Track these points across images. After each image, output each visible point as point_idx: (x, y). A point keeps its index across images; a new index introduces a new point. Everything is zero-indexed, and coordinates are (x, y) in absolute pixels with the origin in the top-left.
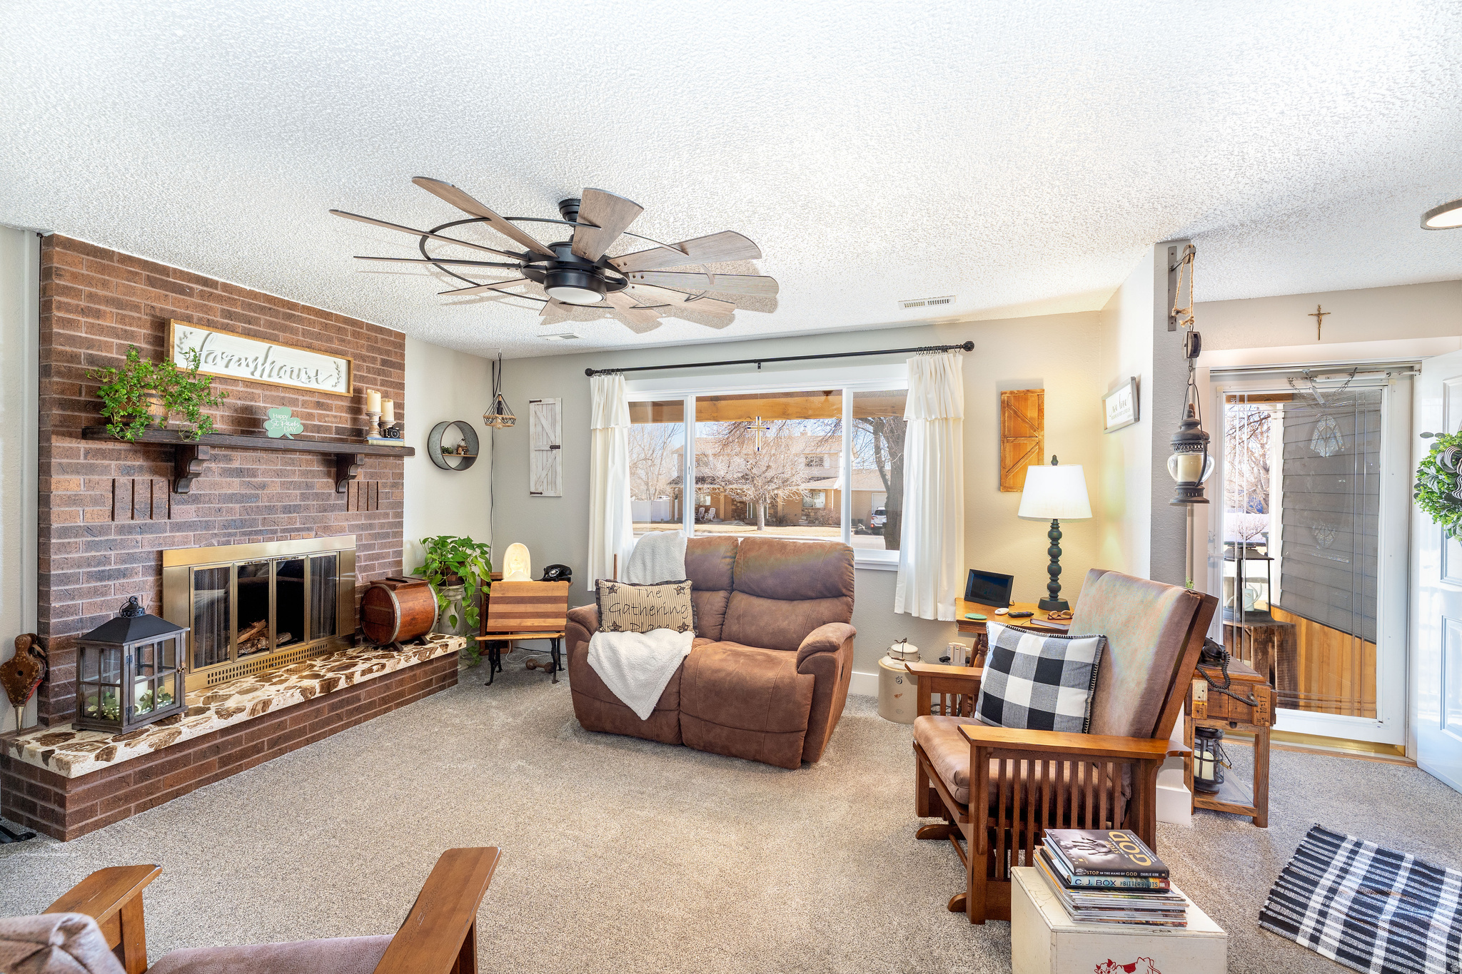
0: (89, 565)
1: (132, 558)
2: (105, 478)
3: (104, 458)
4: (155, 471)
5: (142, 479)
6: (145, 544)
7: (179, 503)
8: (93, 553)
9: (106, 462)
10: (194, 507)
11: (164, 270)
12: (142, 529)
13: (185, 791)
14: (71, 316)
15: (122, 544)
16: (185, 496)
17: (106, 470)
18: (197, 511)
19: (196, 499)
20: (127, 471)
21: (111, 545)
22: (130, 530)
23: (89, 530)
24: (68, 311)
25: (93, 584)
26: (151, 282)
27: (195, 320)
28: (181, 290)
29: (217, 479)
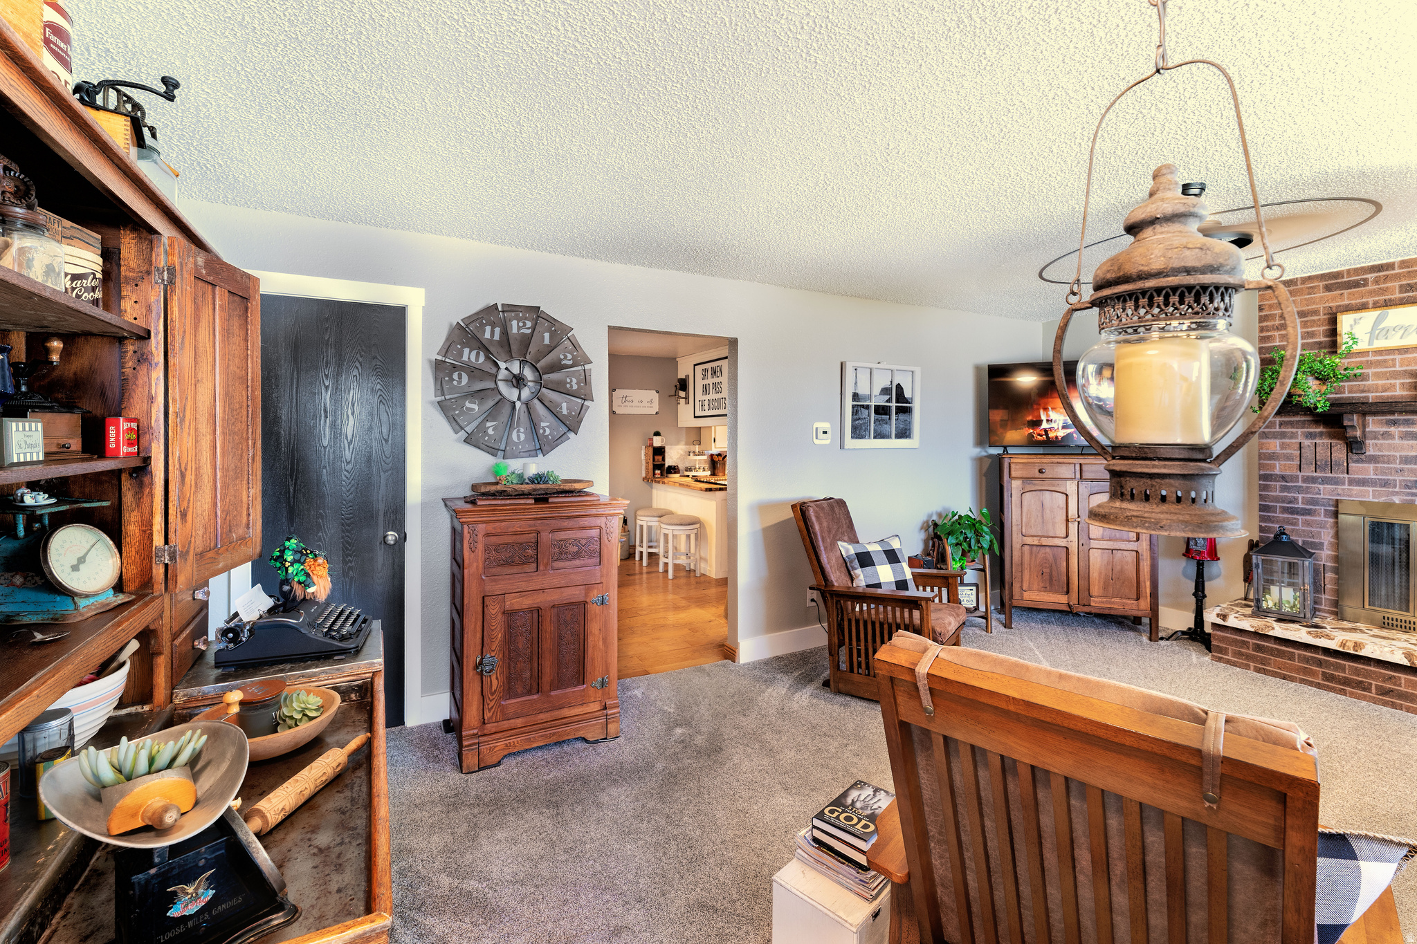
0: (1283, 502)
1: (1314, 502)
2: (1294, 441)
3: (1293, 427)
4: (1331, 436)
5: (1323, 442)
6: (1325, 492)
7: (1357, 461)
8: (1286, 494)
9: (1294, 430)
10: (1372, 466)
11: (1338, 275)
12: (1325, 481)
13: (1292, 679)
14: (1269, 334)
15: (1307, 490)
16: (1363, 457)
17: (1293, 436)
18: (1376, 469)
19: (1373, 459)
20: (1310, 436)
21: (1299, 490)
22: (1313, 480)
23: (1283, 478)
24: (1268, 331)
25: (1286, 516)
26: (1328, 288)
27: (1371, 306)
28: (1356, 284)
29: (1397, 441)
